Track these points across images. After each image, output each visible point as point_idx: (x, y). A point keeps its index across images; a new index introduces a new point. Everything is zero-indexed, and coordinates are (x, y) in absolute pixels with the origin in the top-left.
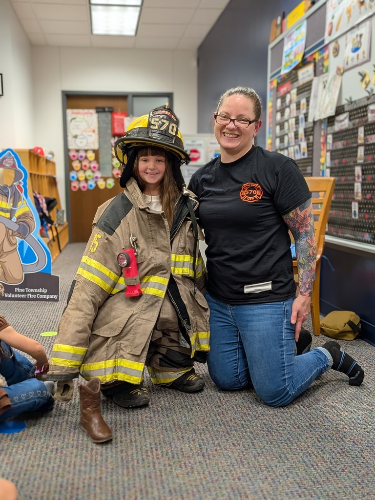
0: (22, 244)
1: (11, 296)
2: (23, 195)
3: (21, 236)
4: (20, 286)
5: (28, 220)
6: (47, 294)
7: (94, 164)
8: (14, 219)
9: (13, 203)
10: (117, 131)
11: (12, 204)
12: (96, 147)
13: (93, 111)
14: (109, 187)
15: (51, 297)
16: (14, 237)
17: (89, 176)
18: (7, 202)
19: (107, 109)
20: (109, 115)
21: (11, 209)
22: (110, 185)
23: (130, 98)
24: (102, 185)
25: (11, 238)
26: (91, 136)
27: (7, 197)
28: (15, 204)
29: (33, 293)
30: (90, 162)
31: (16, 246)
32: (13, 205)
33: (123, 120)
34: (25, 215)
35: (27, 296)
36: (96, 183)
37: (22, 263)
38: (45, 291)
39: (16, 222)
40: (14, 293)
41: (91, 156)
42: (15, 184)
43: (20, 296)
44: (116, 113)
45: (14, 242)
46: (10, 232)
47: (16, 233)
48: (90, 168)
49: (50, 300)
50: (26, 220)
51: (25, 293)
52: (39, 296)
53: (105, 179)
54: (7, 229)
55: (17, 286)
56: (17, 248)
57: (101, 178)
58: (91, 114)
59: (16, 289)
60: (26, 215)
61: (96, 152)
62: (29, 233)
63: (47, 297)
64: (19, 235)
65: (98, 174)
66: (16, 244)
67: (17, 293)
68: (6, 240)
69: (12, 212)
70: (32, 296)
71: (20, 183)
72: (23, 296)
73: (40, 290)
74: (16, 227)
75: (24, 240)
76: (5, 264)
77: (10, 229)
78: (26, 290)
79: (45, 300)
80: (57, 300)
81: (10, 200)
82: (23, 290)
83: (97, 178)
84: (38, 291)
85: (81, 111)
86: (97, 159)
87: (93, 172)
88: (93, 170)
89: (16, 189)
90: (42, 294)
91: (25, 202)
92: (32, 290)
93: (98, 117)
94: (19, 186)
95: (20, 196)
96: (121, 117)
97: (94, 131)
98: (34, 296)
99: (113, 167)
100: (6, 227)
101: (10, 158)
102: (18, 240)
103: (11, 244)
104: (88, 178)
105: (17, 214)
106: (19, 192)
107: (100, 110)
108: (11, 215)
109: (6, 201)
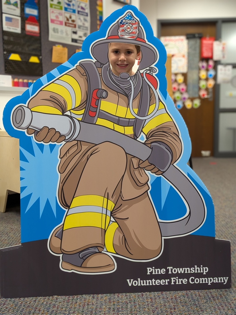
0: (157, 184)
1: (139, 283)
2: (158, 93)
3: (156, 170)
4: (156, 264)
5: (169, 139)
6: (207, 276)
7: (183, 87)
8: (142, 138)
9: (140, 108)
10: (206, 54)
11: (136, 110)
12: (185, 70)
13: (183, 38)
14: (195, 107)
15: (216, 280)
16: (142, 171)
17: (178, 97)
18: (128, 106)
19: (197, 35)
20: (198, 41)
21: (136, 119)
22: (196, 105)
23: (219, 23)
24: (189, 105)
25: (136, 172)
26: (180, 60)
27: (128, 96)
28: (143, 110)
29: (181, 276)
30: (179, 84)
31: (146, 188)
32: (139, 111)
33: (212, 45)
34: (162, 130)
35: (170, 282)
36: (184, 103)
37: (159, 220)
38: (205, 270)
39: (144, 144)
40: (145, 277)
41: (180, 79)
42: (141, 71)
43: (158, 282)
44: (205, 38)
45: (143, 181)
46: (135, 161)
47: (147, 163)
48: (179, 90)
49: (214, 286)
50: (165, 138)
51: (167, 276)
52: (193, 280)
53: (192, 100)
54: (129, 156)
55: (151, 264)
56: (149, 191)
57: (189, 98)
58: (182, 40)
59: (149, 270)
60: (165, 130)
61: (185, 75)
62: (172, 163)
63: (210, 281)
64: (153, 167)
65: (186, 95)
66: (147, 183)
67: (151, 277)
68: (127, 178)
69: (137, 125)
70: (179, 282)
71: (151, 69)
72: (162, 282)
73: (196, 269)
74: (145, 153)
75: (161, 176)
76: (126, 222)
77: (135, 157)
78: (167, 271)
79: (204, 287)
80: (228, 286)
81: (134, 103)
82: (163, 271)
83: (184, 99)
84: (192, 270)
85: (173, 38)
86: (185, 81)
87: (181, 93)
88: (182, 91)
89: (143, 80)
90: (200, 275)
91: (161, 106)
92: (181, 271)
93: (188, 44)
94: (149, 76)
95: (152, 95)
96: (210, 42)
97: (184, 56)
98: (185, 281)
99: (200, 89)
100: (126, 153)
101: (133, 24)
102: (151, 176)
103: (137, 184)
104: (177, 99)
105: (147, 129)
106: (150, 87)
107: (189, 37)
108: (134, 130)
109: (125, 105)
